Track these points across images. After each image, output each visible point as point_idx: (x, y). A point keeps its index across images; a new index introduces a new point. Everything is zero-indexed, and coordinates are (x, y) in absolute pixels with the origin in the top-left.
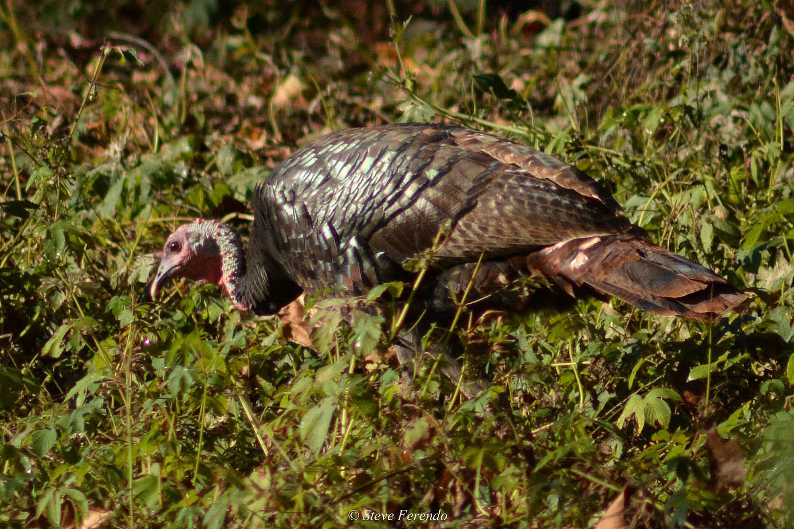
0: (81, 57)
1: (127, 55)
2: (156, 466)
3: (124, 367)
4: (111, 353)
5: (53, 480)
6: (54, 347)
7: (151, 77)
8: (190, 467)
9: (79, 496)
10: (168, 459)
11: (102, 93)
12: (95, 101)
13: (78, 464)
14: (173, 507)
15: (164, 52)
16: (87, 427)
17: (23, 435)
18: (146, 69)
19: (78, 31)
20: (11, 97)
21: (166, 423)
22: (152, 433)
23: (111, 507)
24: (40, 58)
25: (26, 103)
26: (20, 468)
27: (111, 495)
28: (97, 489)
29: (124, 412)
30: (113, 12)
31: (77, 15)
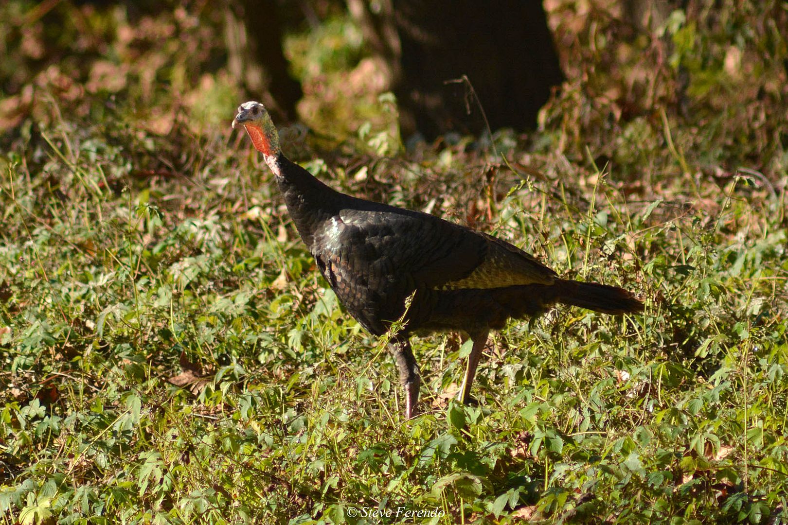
0: (722, 182)
1: (749, 181)
2: (761, 421)
3: (743, 364)
4: (735, 355)
5: (700, 429)
6: (702, 351)
7: (763, 195)
8: (781, 423)
9: (715, 438)
10: (768, 418)
11: (734, 203)
12: (730, 208)
13: (715, 420)
14: (770, 446)
15: (771, 180)
16: (721, 398)
17: (683, 402)
18: (760, 190)
19: (721, 167)
20: (681, 205)
21: (767, 397)
22: (758, 403)
23: (734, 446)
24: (698, 182)
25: (689, 208)
26: (681, 421)
27: (734, 438)
28: (726, 435)
29: (743, 391)
30: (741, 157)
31: (721, 158)
